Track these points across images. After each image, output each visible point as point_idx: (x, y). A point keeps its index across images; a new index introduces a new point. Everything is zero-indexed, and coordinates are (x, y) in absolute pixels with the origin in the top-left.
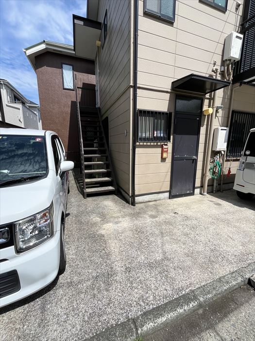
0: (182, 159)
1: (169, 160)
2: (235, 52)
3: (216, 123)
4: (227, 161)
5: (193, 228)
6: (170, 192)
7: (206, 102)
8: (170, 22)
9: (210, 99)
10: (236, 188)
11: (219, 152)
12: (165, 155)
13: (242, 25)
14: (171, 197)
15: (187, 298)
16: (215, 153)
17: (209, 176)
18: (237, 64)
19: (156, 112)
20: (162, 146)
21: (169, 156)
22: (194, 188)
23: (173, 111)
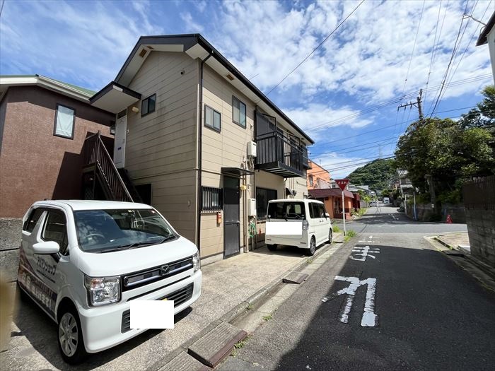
0: (230, 224)
1: (222, 225)
2: (254, 153)
3: (249, 196)
4: (258, 223)
5: (250, 269)
6: (224, 253)
7: (241, 181)
8: (218, 131)
9: (243, 179)
10: (267, 242)
11: (252, 217)
12: (220, 221)
13: (255, 138)
14: (225, 257)
15: (262, 290)
16: (250, 218)
17: (248, 236)
18: (255, 159)
19: (211, 188)
20: (217, 214)
21: (221, 221)
22: (240, 247)
23: (223, 187)
